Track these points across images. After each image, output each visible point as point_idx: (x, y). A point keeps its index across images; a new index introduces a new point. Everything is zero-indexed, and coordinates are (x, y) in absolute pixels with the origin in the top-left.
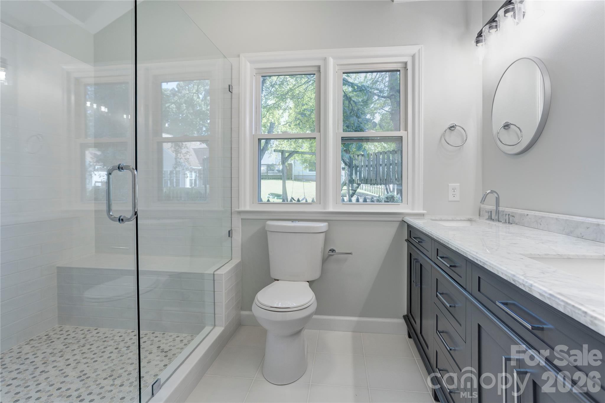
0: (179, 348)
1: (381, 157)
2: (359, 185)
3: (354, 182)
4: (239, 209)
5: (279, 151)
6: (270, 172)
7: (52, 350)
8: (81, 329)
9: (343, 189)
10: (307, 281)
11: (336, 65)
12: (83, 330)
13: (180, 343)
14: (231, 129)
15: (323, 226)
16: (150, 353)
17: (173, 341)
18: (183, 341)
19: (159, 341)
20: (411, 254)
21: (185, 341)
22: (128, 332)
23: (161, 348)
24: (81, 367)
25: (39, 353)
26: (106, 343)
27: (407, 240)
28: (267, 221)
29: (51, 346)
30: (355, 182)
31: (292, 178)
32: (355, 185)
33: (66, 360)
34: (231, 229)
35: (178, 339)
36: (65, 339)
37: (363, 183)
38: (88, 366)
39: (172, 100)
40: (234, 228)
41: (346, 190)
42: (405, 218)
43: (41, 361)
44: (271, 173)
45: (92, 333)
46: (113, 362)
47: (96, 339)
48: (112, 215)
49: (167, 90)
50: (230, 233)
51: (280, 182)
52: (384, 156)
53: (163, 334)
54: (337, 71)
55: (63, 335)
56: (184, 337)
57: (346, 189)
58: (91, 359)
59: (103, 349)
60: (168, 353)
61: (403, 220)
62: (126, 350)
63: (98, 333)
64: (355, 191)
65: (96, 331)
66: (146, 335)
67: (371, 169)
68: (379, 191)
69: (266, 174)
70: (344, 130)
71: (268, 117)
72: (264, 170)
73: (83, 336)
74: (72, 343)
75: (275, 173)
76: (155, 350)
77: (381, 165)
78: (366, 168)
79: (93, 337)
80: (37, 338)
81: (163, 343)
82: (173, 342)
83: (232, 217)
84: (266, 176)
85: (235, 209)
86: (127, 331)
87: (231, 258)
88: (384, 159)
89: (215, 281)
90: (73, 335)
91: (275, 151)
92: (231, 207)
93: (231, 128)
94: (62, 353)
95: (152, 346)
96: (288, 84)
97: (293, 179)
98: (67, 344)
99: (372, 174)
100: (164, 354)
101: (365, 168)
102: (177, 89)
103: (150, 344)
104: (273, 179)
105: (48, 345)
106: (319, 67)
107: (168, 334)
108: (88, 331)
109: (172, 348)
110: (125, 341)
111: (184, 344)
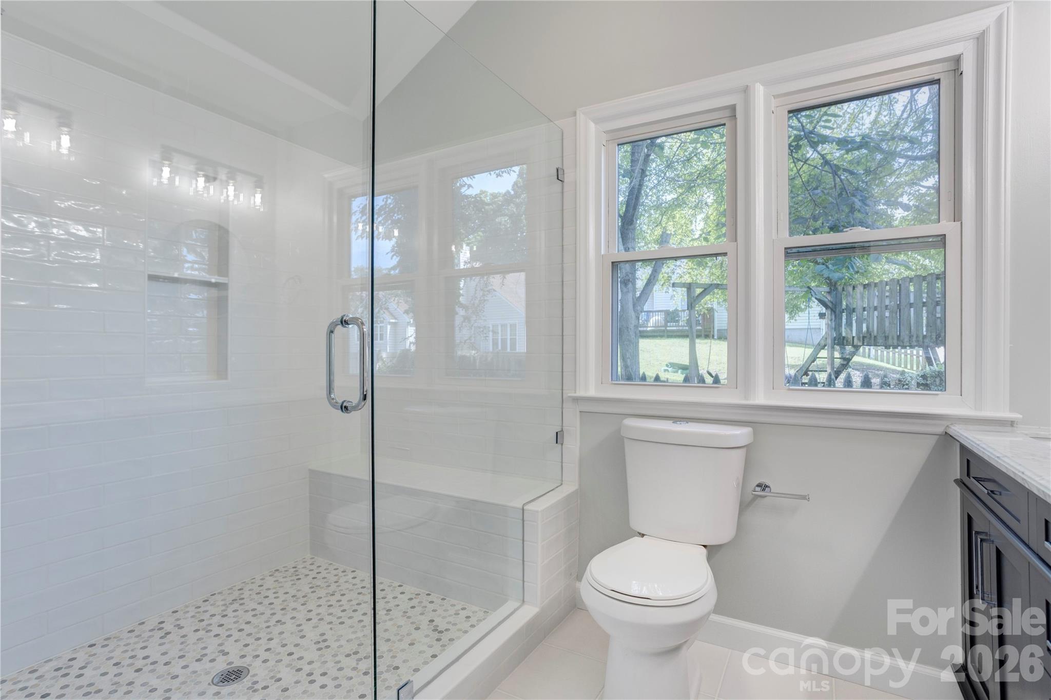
0: (460, 630)
1: (912, 289)
2: (857, 347)
3: (845, 342)
4: (575, 393)
5: (683, 285)
6: (672, 324)
7: (295, 591)
8: (335, 567)
9: (818, 356)
10: (703, 546)
11: (772, 97)
12: (338, 569)
13: (465, 621)
14: (561, 247)
15: (741, 434)
16: (417, 629)
17: (455, 614)
18: (470, 619)
19: (434, 611)
20: (970, 519)
21: (473, 620)
22: (394, 585)
23: (434, 623)
24: (324, 627)
25: (281, 591)
26: (361, 597)
27: (961, 483)
28: (626, 418)
29: (295, 584)
30: (847, 341)
31: (713, 336)
32: (849, 348)
33: (308, 611)
34: (562, 429)
35: (463, 614)
36: (314, 578)
37: (865, 344)
38: (331, 629)
39: (506, 210)
40: (567, 428)
41: (826, 358)
42: (953, 427)
43: (280, 604)
44: (673, 326)
45: (347, 577)
46: (363, 631)
47: (350, 587)
48: (333, 399)
49: (498, 195)
50: (558, 437)
51: (686, 342)
52: (921, 286)
53: (443, 599)
54: (773, 109)
55: (312, 572)
56: (473, 613)
57: (826, 356)
58: (338, 618)
59: (356, 606)
60: (442, 634)
61: (948, 432)
62: (386, 614)
63: (354, 578)
64: (849, 360)
65: (353, 575)
66: (417, 596)
67: (887, 314)
68: (912, 361)
69: (664, 328)
70: (792, 233)
71: (664, 226)
72: (660, 321)
73: (335, 579)
74: (320, 586)
75: (681, 326)
76: (424, 624)
77: (911, 305)
78: (874, 313)
79: (347, 584)
80: (284, 569)
81: (439, 616)
82: (454, 616)
83: (564, 407)
84: (664, 331)
85: (569, 393)
86: (393, 583)
87: (560, 482)
88: (919, 292)
89: (525, 523)
90: (324, 574)
91: (675, 285)
92: (562, 390)
93: (563, 246)
94: (305, 599)
95: (423, 617)
96: (700, 160)
97: (716, 337)
98: (314, 587)
99: (890, 323)
100: (436, 635)
101: (871, 314)
102: (512, 193)
103: (420, 612)
104: (676, 336)
105: (293, 582)
106: (733, 108)
107: (450, 601)
108: (342, 572)
109: (450, 627)
110: (386, 600)
111: (470, 624)
